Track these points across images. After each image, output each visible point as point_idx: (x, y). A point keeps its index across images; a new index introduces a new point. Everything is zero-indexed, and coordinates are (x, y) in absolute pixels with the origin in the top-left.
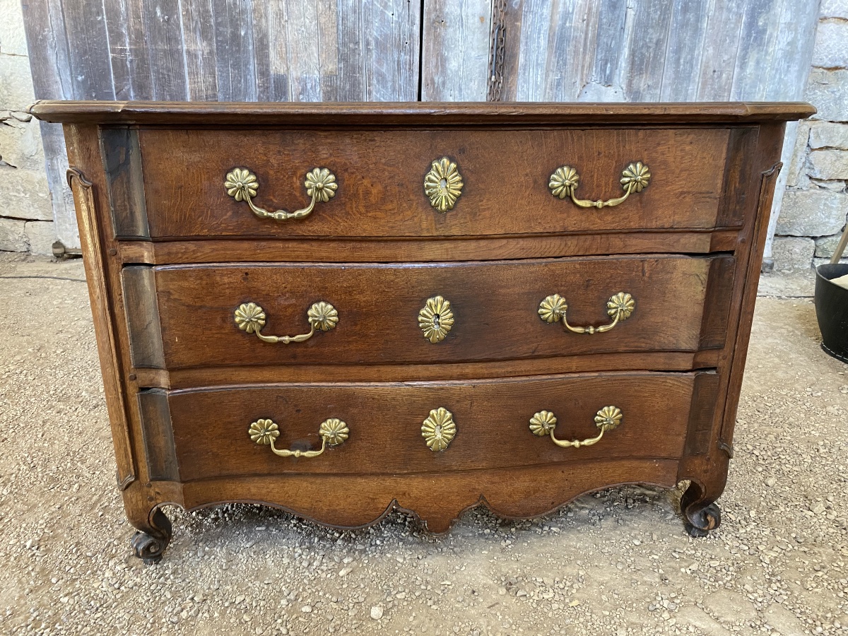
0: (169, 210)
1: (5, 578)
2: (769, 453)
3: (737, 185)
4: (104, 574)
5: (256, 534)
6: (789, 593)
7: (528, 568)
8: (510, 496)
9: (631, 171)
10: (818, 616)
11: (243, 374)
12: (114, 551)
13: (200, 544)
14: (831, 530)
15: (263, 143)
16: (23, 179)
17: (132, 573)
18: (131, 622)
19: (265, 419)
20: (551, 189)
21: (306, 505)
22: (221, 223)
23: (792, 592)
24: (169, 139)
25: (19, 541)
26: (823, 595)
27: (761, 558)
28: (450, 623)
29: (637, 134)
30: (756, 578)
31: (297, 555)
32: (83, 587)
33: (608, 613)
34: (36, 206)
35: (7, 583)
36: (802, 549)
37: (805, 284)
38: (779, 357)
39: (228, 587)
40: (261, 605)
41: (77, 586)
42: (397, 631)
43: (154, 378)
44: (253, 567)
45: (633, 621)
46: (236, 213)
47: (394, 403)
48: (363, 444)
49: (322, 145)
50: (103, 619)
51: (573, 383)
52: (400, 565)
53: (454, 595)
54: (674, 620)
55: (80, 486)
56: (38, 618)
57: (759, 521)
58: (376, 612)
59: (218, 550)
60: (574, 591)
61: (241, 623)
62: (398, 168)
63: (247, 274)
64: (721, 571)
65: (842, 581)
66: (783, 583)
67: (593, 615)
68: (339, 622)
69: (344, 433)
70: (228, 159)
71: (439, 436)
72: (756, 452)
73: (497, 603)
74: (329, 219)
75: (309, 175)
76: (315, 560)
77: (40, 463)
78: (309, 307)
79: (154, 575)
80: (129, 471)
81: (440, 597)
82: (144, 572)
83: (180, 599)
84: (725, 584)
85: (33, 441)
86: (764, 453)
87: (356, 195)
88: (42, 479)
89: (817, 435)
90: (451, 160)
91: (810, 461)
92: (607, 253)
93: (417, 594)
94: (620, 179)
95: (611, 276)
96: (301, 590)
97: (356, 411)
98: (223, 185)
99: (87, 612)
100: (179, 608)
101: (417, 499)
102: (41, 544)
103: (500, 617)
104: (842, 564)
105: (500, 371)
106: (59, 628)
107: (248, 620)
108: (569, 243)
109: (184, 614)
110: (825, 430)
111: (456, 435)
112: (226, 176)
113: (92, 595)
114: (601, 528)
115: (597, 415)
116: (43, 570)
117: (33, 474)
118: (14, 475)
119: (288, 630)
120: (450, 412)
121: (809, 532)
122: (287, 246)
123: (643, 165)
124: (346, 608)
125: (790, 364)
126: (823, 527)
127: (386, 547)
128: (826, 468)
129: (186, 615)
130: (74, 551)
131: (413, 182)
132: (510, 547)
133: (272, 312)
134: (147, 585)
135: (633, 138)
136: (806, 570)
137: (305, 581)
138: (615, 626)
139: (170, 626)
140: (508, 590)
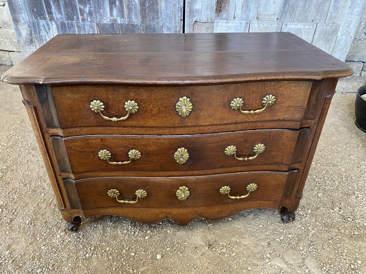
0: (67, 117)
1: (20, 238)
2: (322, 180)
3: (314, 102)
4: (57, 236)
5: (114, 218)
6: (316, 250)
7: (218, 238)
8: (211, 214)
9: (267, 98)
10: (325, 261)
11: (104, 174)
12: (60, 225)
13: (93, 223)
14: (339, 220)
15: (105, 90)
16: (5, 33)
17: (67, 236)
18: (68, 258)
19: (114, 189)
20: (231, 107)
21: (132, 216)
22: (90, 121)
23: (318, 250)
24: (64, 90)
25: (23, 220)
26: (329, 252)
27: (309, 234)
28: (186, 262)
29: (271, 83)
30: (304, 244)
31: (129, 229)
32: (49, 242)
33: (245, 259)
34: (12, 45)
35: (21, 240)
36: (325, 229)
37: (355, 85)
38: (335, 129)
39: (104, 244)
40: (116, 252)
41: (47, 242)
42: (166, 265)
43: (68, 175)
44: (113, 234)
45: (255, 263)
46: (95, 117)
47: (165, 185)
48: (153, 198)
49: (131, 91)
50: (58, 257)
51: (238, 176)
52: (168, 234)
53: (188, 249)
54: (270, 263)
55: (45, 194)
56: (34, 256)
57: (312, 215)
58: (159, 257)
59: (99, 226)
60: (234, 249)
61: (109, 260)
62: (164, 101)
63: (102, 139)
64: (292, 239)
65: (338, 245)
66: (315, 246)
67: (240, 260)
68: (145, 260)
69: (145, 195)
70: (90, 97)
71: (183, 196)
72: (316, 180)
73: (204, 253)
74: (135, 119)
75: (126, 103)
76: (136, 231)
77: (28, 182)
78: (129, 151)
79: (75, 237)
80: (62, 205)
81: (183, 250)
82: (72, 235)
83: (86, 249)
84: (292, 246)
85: (24, 171)
86: (319, 180)
87: (146, 111)
88: (29, 190)
89: (344, 170)
90: (188, 97)
91: (338, 184)
92: (255, 129)
93: (174, 248)
94: (262, 101)
95: (256, 138)
96: (131, 245)
97: (150, 187)
98: (89, 107)
99: (52, 254)
100: (85, 253)
101: (175, 215)
102: (32, 222)
103: (205, 260)
104: (340, 237)
105: (208, 173)
106: (42, 260)
107: (111, 258)
108: (238, 126)
109: (87, 255)
110: (347, 168)
111: (190, 195)
112: (90, 103)
113: (53, 246)
114: (248, 219)
115: (247, 186)
116: (34, 234)
117: (26, 188)
118: (18, 189)
119: (126, 263)
120: (188, 187)
121: (330, 220)
122: (118, 128)
123: (273, 95)
124: (147, 254)
125: (339, 132)
126: (336, 218)
127: (164, 226)
128: (344, 188)
129: (88, 256)
130: (45, 225)
131: (171, 106)
132: (211, 227)
133: (114, 153)
134: (73, 242)
135: (269, 85)
136: (325, 239)
137: (132, 241)
138: (247, 265)
139: (83, 260)
140: (209, 248)
